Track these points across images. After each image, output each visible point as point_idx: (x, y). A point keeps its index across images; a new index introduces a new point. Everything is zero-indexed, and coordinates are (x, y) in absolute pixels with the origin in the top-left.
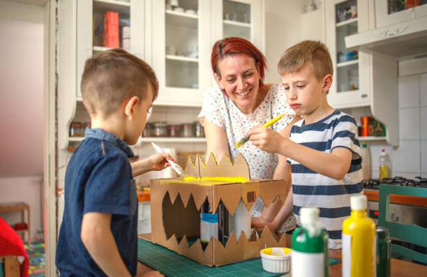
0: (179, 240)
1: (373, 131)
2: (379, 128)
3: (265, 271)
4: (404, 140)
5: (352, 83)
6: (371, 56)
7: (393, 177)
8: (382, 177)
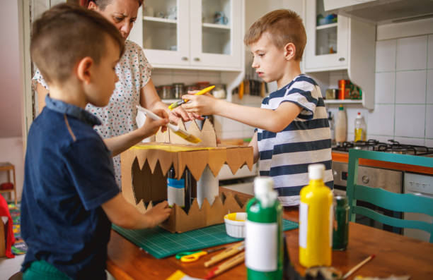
0: (146, 205)
1: (350, 94)
2: (355, 91)
3: (229, 236)
4: (379, 104)
5: (331, 46)
6: (350, 19)
7: (367, 140)
8: (357, 140)
